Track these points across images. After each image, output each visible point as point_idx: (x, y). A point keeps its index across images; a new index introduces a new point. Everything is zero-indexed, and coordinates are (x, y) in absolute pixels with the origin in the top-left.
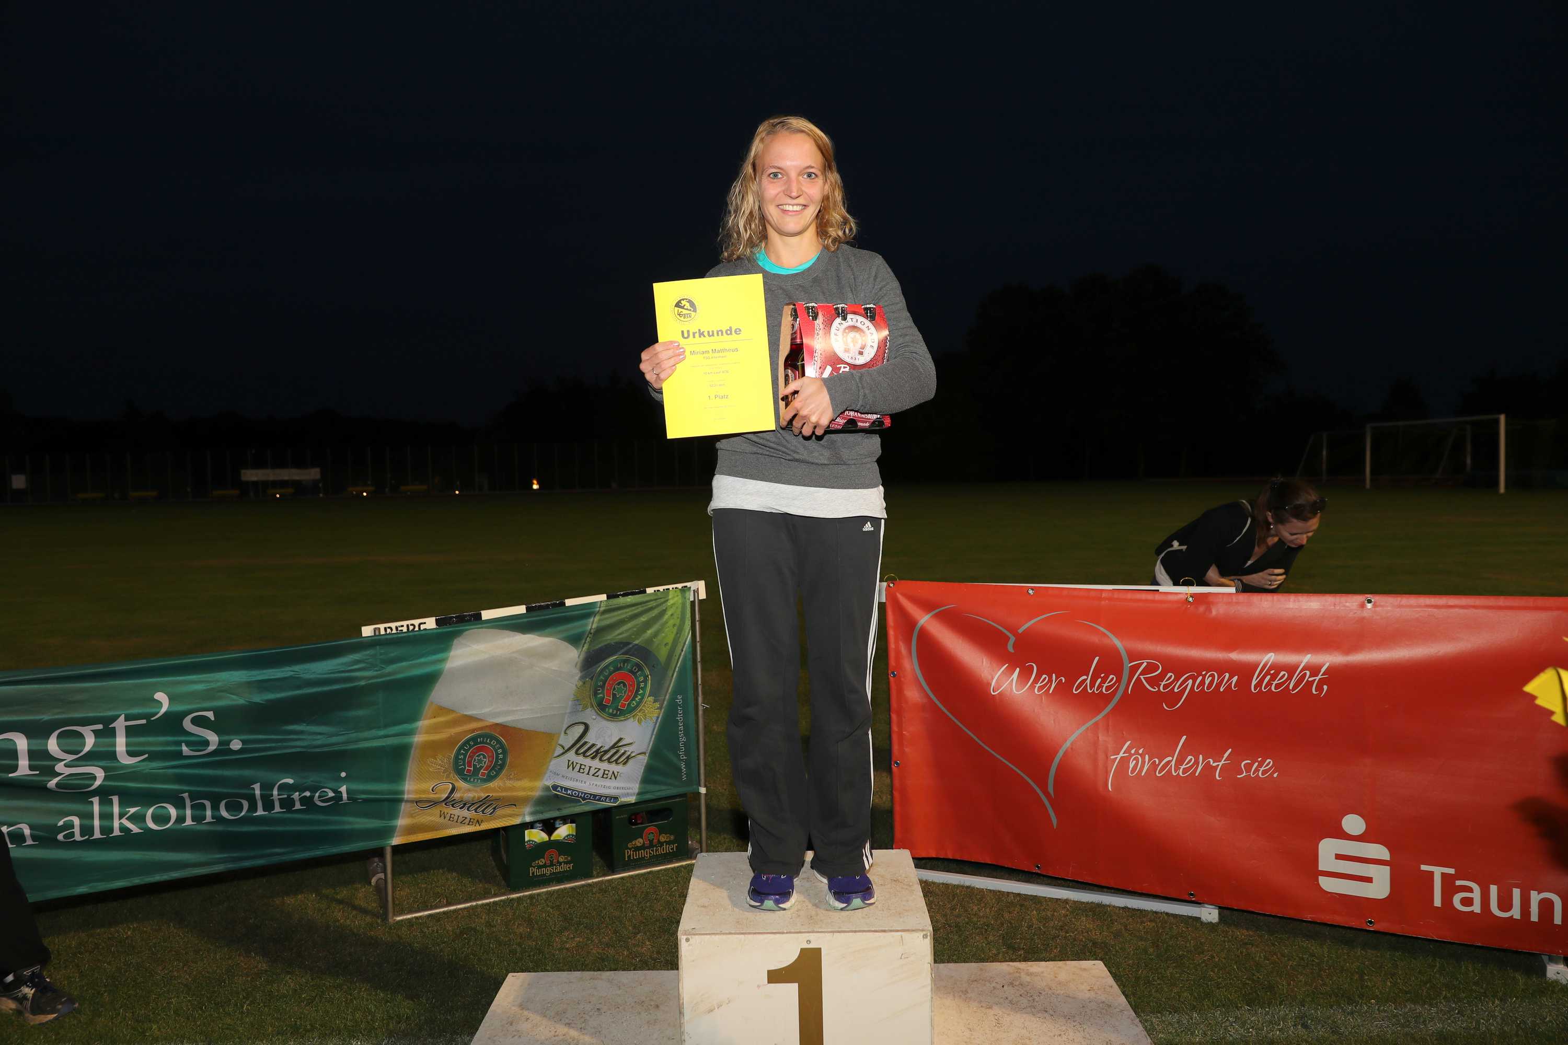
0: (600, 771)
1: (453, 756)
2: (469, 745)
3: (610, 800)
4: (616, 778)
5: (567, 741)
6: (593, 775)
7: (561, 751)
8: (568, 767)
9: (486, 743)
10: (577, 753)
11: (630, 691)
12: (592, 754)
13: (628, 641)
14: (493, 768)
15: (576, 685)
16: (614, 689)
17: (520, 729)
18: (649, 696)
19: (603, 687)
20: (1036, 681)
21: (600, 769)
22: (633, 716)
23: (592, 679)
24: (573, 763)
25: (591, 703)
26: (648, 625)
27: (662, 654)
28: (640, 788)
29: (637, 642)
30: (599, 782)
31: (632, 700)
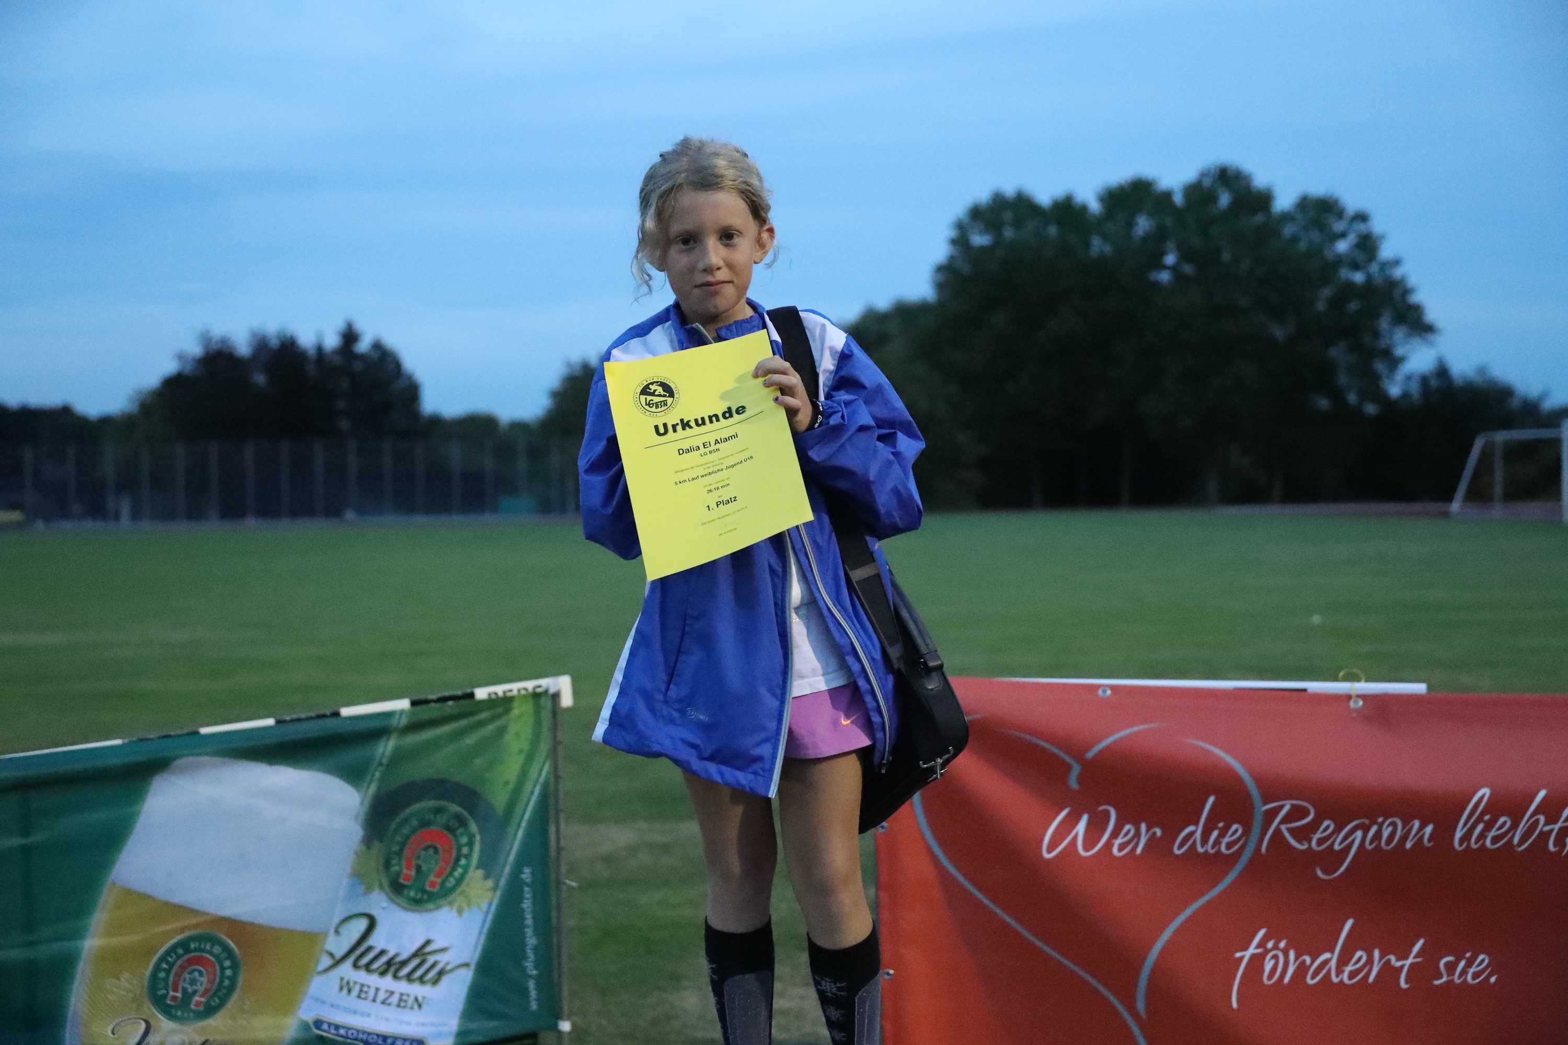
0: (394, 995)
1: (148, 974)
2: (176, 954)
4: (420, 1006)
5: (339, 944)
6: (382, 1003)
7: (330, 962)
8: (340, 990)
9: (204, 951)
10: (355, 965)
11: (444, 860)
12: (380, 966)
13: (443, 777)
14: (215, 994)
15: (356, 853)
16: (419, 857)
17: (260, 926)
18: (477, 868)
19: (399, 854)
20: (1115, 835)
21: (394, 992)
22: (450, 903)
23: (382, 841)
24: (348, 983)
25: (380, 881)
26: (478, 750)
27: (499, 799)
28: (460, 1025)
29: (457, 779)
30: (391, 1013)
31: (448, 875)
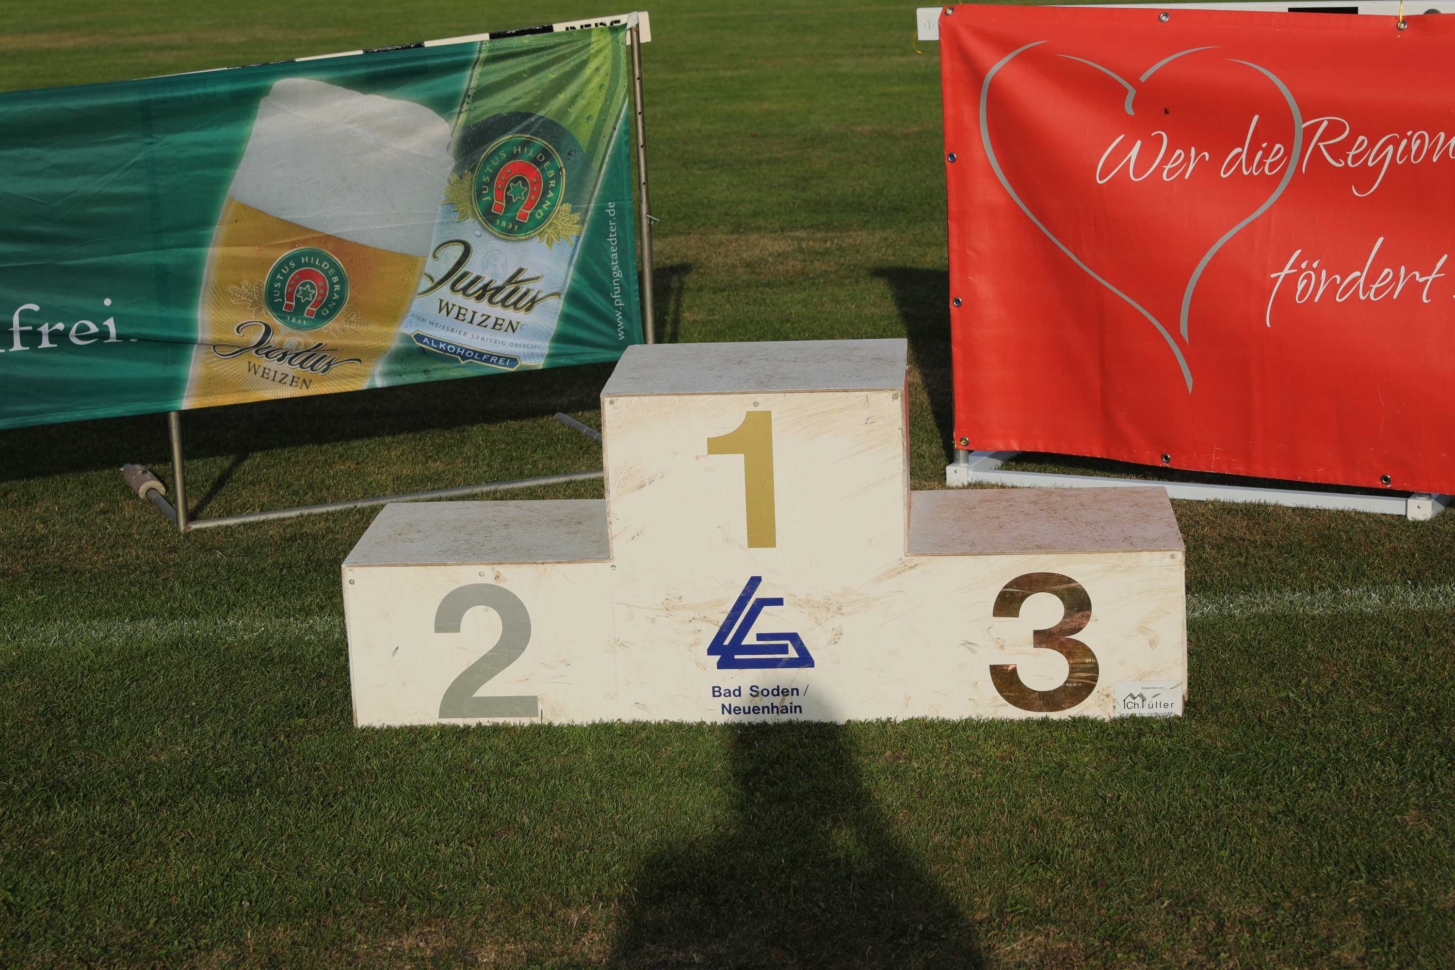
0: (490, 319)
1: (265, 283)
2: (289, 267)
3: (505, 361)
4: (514, 331)
5: (438, 269)
6: (479, 325)
7: (430, 285)
8: (440, 311)
9: (314, 265)
10: (453, 287)
11: (532, 193)
12: (478, 290)
13: (529, 111)
14: (326, 305)
15: (449, 180)
16: (509, 188)
17: (365, 247)
18: (564, 201)
19: (490, 184)
20: (1166, 159)
21: (489, 317)
22: (540, 234)
23: (472, 170)
24: (447, 304)
25: (473, 210)
26: (559, 85)
27: (583, 134)
28: (550, 348)
29: (541, 113)
30: (487, 333)
31: (537, 208)
